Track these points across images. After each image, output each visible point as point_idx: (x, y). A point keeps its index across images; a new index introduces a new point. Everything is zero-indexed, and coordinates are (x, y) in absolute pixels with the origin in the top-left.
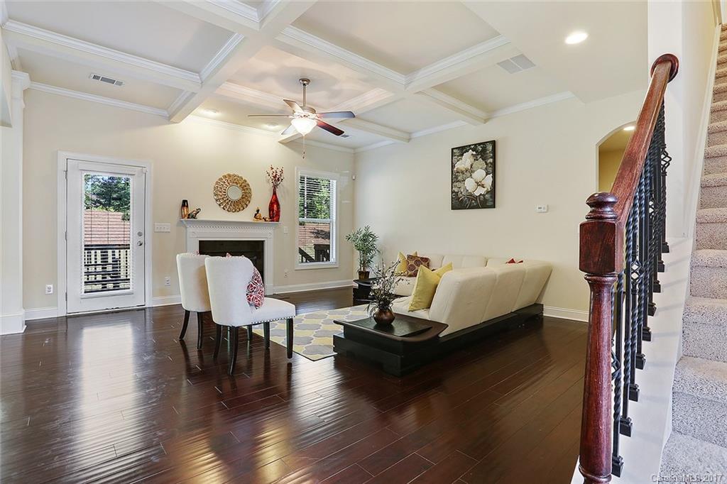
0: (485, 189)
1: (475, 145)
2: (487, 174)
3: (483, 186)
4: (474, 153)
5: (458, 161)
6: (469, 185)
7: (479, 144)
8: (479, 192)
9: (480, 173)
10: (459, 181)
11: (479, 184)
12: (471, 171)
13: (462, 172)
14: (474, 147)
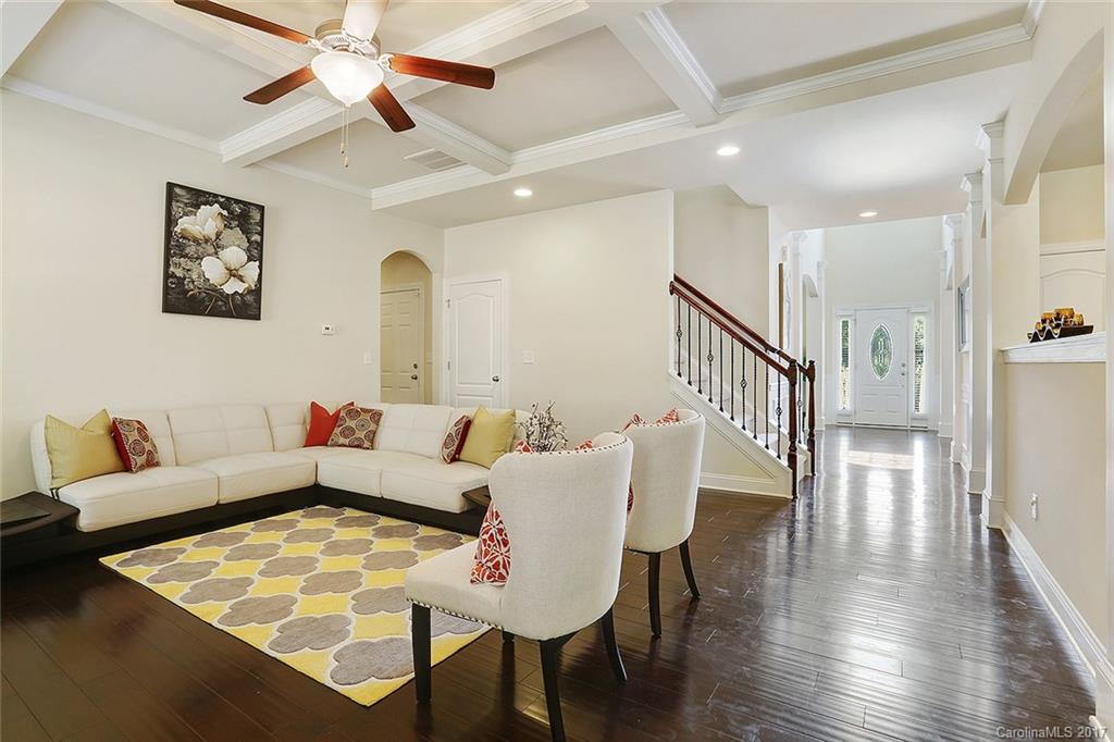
0: (247, 285)
1: (228, 199)
2: (250, 259)
3: (241, 278)
4: (225, 213)
5: (186, 214)
6: (211, 270)
7: (238, 202)
8: (232, 287)
9: (235, 254)
10: (186, 256)
11: (233, 273)
12: (216, 245)
13: (196, 241)
14: (227, 203)
